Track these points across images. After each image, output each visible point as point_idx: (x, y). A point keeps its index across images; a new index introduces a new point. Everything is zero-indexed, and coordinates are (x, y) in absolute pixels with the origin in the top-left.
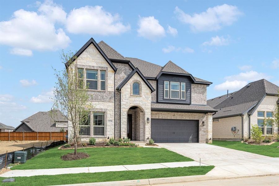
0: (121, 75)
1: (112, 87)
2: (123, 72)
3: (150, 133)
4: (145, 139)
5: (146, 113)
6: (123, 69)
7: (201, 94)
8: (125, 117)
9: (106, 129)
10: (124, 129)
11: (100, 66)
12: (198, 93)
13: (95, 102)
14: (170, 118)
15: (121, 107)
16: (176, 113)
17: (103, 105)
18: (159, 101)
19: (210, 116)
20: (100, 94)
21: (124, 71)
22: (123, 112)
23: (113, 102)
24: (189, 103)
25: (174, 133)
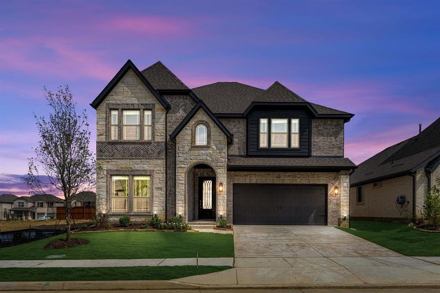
0: (178, 115)
1: (162, 134)
2: (181, 110)
4: (217, 219)
6: (181, 104)
7: (332, 138)
10: (181, 202)
11: (143, 103)
12: (325, 134)
13: (135, 160)
14: (271, 183)
15: (177, 166)
16: (282, 174)
17: (148, 163)
18: (251, 154)
19: (345, 176)
20: (142, 147)
21: (183, 107)
22: (179, 174)
23: (163, 159)
24: (307, 154)
25: (280, 208)
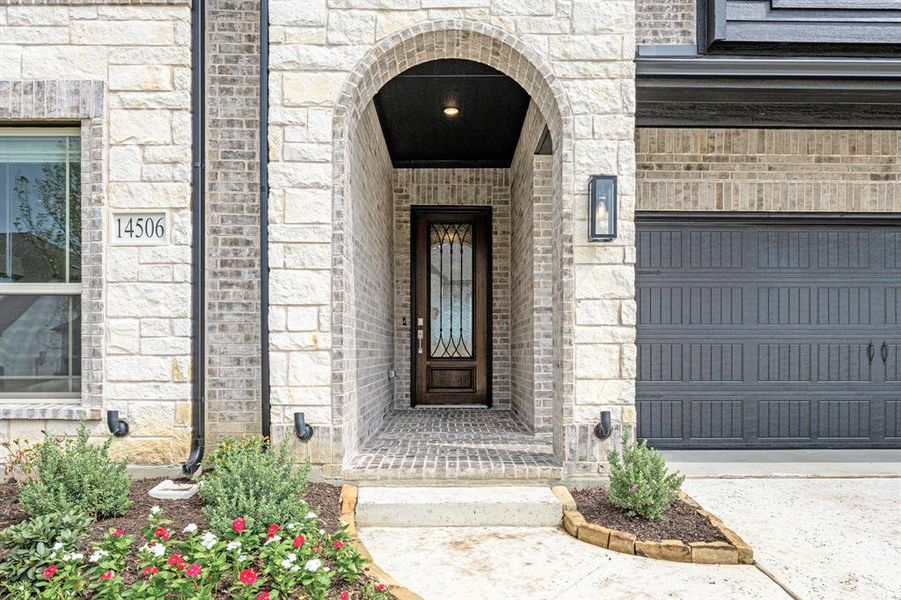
3: (631, 365)
4: (571, 439)
5: (577, 125)
8: (324, 173)
9: (95, 318)
10: (306, 319)
14: (842, 206)
15: (274, 60)
17: (56, 35)
18: (732, 34)
22: (289, 116)
23: (169, 2)
25: (877, 358)
